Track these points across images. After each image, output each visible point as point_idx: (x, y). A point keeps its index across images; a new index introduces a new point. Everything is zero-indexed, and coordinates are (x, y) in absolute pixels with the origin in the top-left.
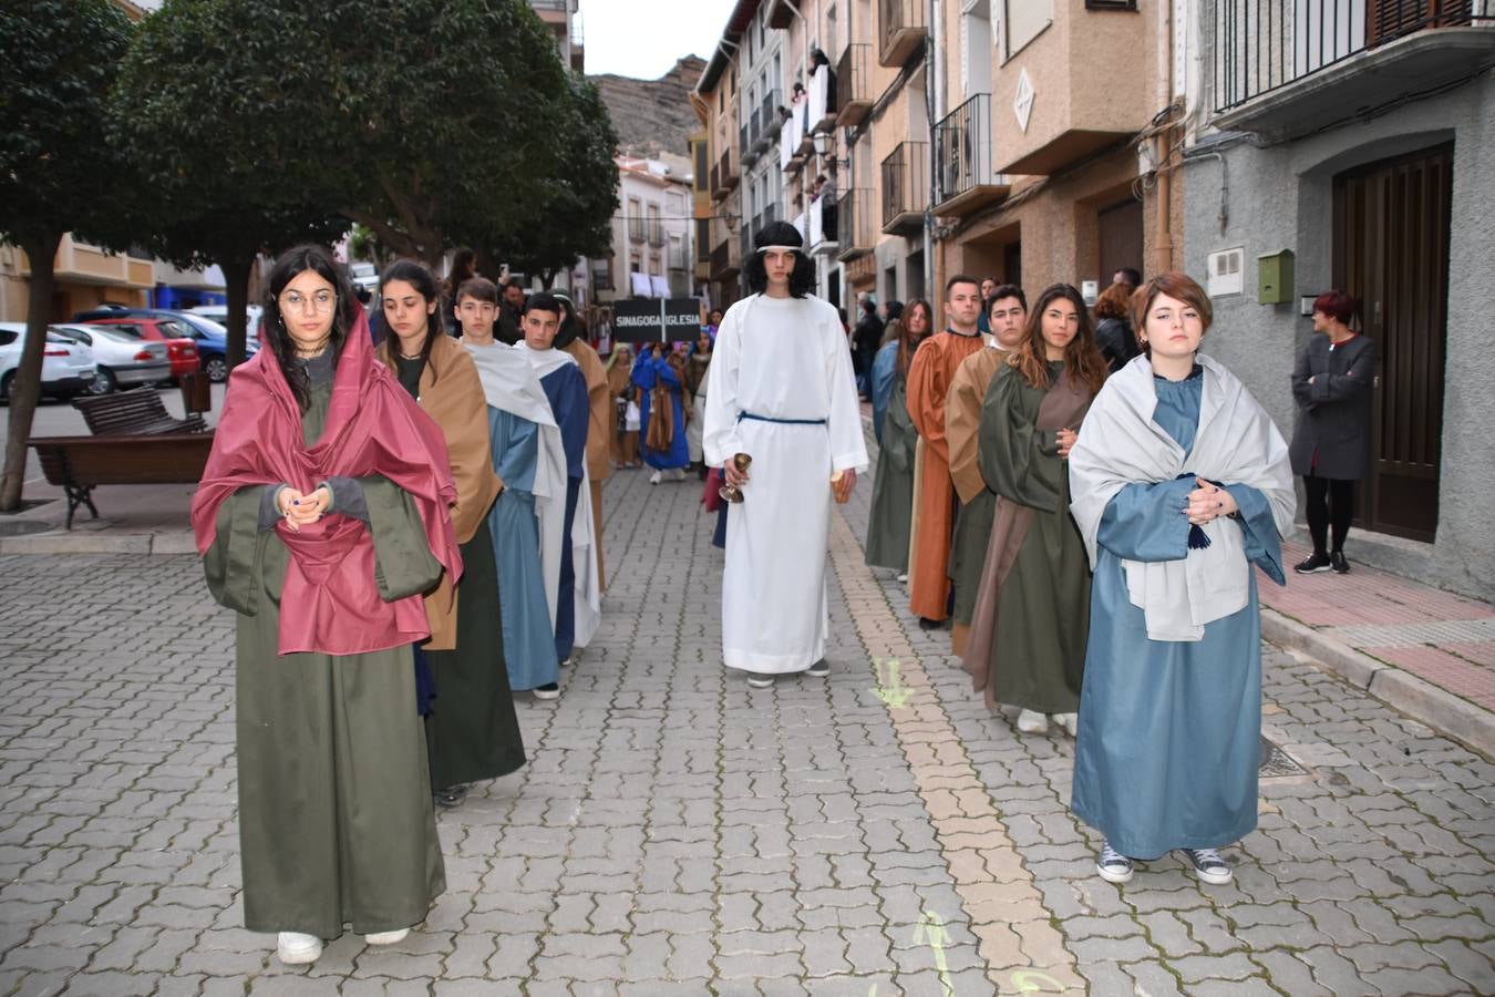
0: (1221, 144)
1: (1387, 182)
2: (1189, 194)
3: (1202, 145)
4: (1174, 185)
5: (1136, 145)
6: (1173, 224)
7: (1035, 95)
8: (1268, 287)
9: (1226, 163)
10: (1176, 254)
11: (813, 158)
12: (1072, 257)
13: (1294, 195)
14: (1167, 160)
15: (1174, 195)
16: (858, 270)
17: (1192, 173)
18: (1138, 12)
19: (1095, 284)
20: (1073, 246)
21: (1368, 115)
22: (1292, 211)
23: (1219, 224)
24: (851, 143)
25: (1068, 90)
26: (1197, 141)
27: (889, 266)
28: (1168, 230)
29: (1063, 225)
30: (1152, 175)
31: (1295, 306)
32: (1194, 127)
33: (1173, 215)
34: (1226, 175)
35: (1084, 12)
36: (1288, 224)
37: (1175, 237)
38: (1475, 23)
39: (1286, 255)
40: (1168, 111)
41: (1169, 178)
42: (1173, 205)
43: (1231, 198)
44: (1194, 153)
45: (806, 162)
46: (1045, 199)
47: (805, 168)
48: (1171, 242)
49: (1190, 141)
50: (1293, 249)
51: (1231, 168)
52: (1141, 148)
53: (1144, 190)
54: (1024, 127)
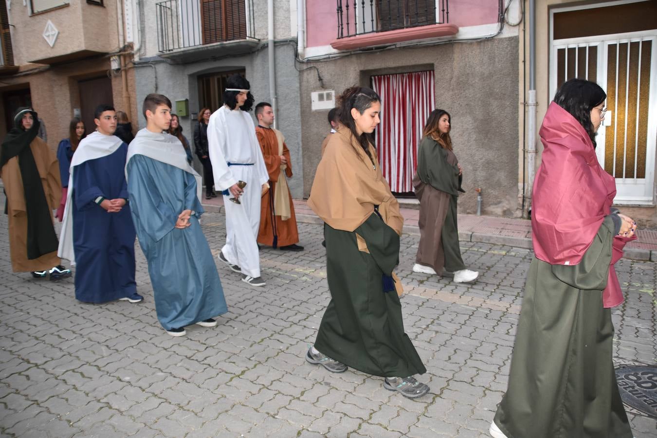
0: (152, 62)
1: (218, 80)
2: (137, 78)
3: (143, 61)
4: (129, 74)
5: (109, 59)
6: (130, 89)
7: (59, 33)
8: (181, 111)
9: (155, 68)
10: (132, 99)
12: (68, 99)
13: (187, 81)
14: (125, 66)
15: (129, 78)
17: (138, 70)
18: (104, 7)
19: (79, 110)
20: (68, 95)
21: (215, 59)
22: (187, 86)
23: (155, 89)
25: (82, 34)
26: (140, 59)
28: (127, 90)
29: (61, 85)
30: (118, 70)
31: (190, 117)
32: (138, 54)
33: (129, 85)
34: (156, 72)
35: (86, 4)
36: (184, 90)
37: (131, 93)
38: (247, 38)
39: (187, 100)
40: (124, 47)
41: (126, 71)
42: (129, 81)
43: (158, 80)
44: (139, 63)
46: (47, 75)
48: (129, 94)
49: (136, 59)
50: (188, 98)
51: (157, 70)
52: (112, 59)
53: (112, 75)
54: (51, 45)
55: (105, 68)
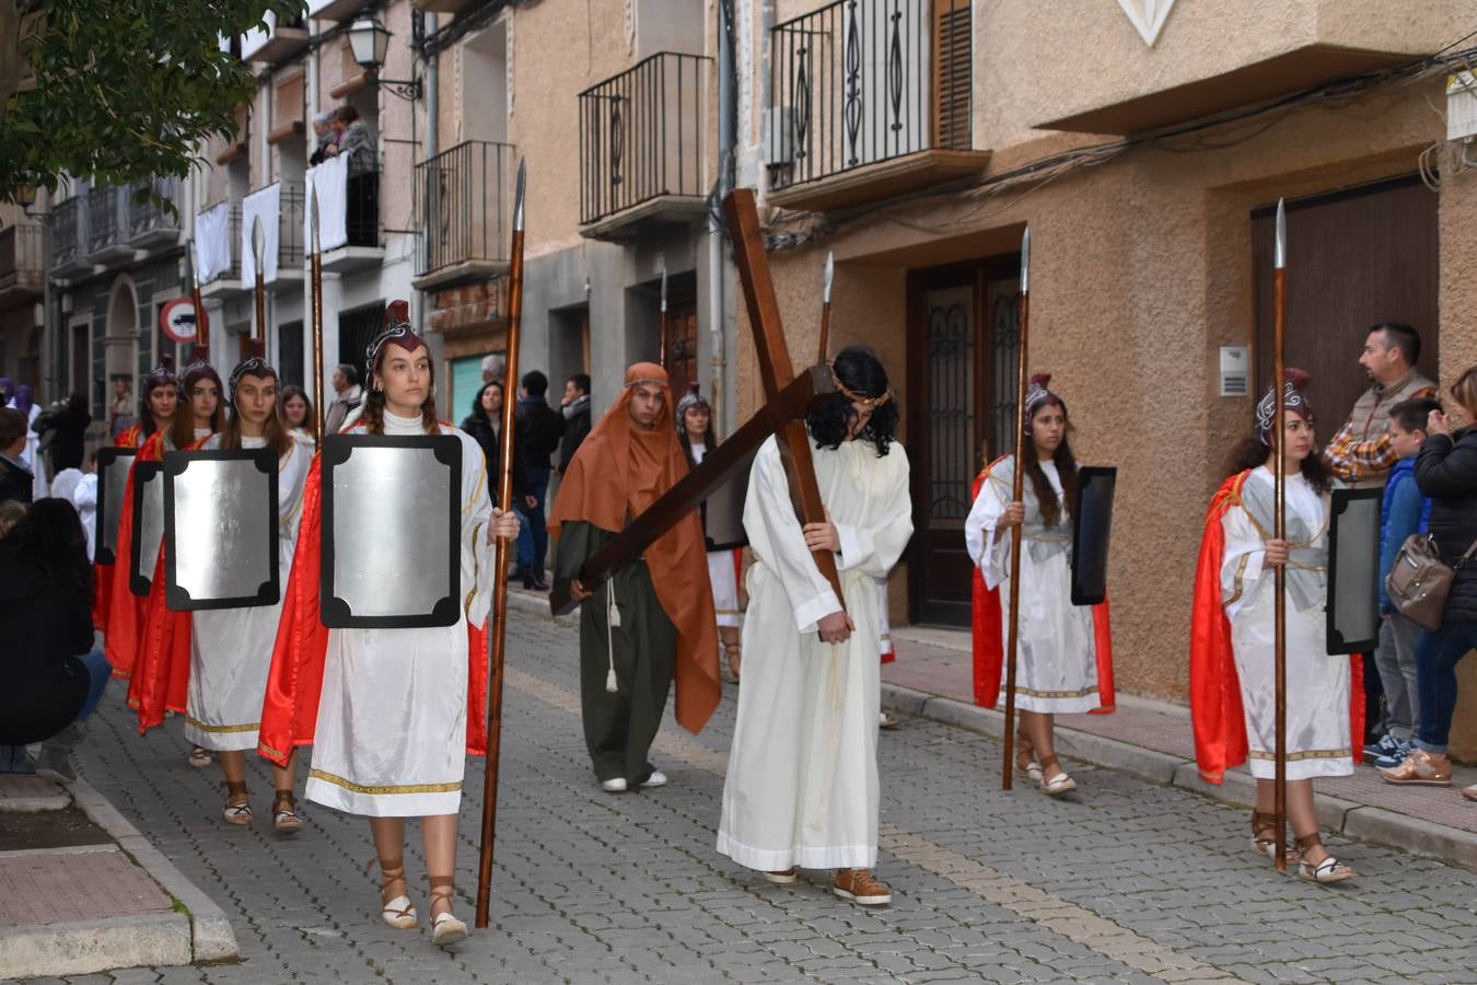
5: (1442, 81)
11: (291, 71)
12: (1197, 299)
16: (465, 308)
19: (1246, 352)
20: (1199, 277)
24: (428, 48)
27: (565, 300)
29: (1169, 233)
45: (265, 79)
46: (1104, 183)
47: (264, 93)
52: (1453, 85)
53: (1446, 171)
54: (1149, 38)
55: (1407, 135)
